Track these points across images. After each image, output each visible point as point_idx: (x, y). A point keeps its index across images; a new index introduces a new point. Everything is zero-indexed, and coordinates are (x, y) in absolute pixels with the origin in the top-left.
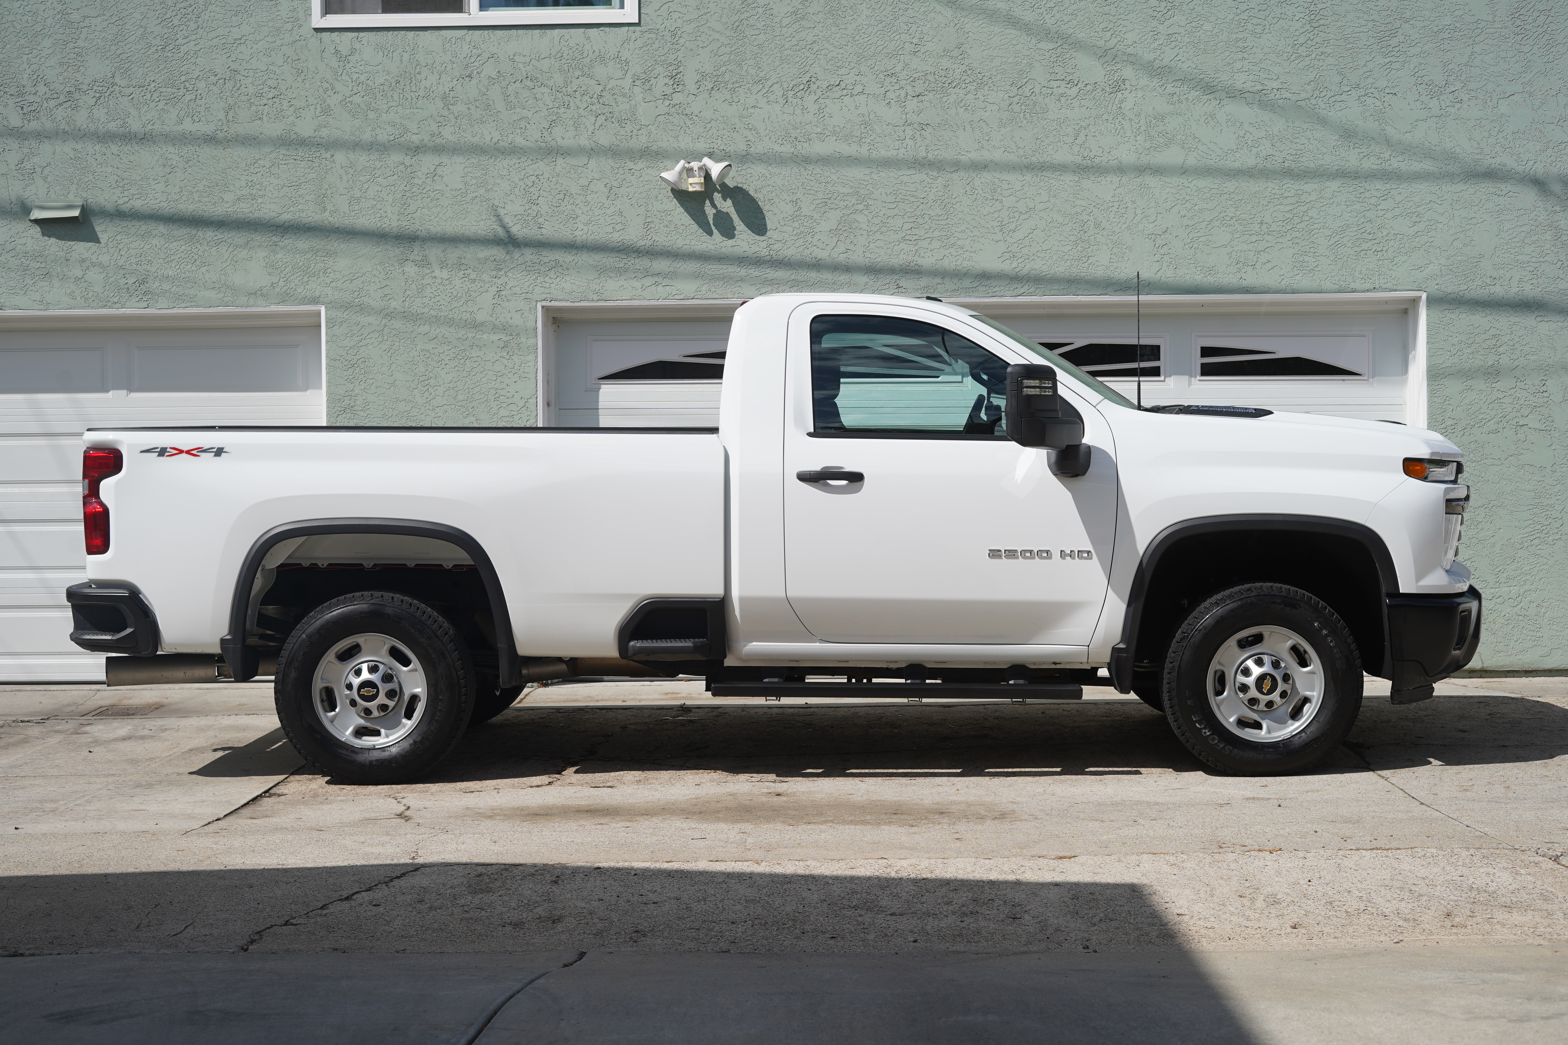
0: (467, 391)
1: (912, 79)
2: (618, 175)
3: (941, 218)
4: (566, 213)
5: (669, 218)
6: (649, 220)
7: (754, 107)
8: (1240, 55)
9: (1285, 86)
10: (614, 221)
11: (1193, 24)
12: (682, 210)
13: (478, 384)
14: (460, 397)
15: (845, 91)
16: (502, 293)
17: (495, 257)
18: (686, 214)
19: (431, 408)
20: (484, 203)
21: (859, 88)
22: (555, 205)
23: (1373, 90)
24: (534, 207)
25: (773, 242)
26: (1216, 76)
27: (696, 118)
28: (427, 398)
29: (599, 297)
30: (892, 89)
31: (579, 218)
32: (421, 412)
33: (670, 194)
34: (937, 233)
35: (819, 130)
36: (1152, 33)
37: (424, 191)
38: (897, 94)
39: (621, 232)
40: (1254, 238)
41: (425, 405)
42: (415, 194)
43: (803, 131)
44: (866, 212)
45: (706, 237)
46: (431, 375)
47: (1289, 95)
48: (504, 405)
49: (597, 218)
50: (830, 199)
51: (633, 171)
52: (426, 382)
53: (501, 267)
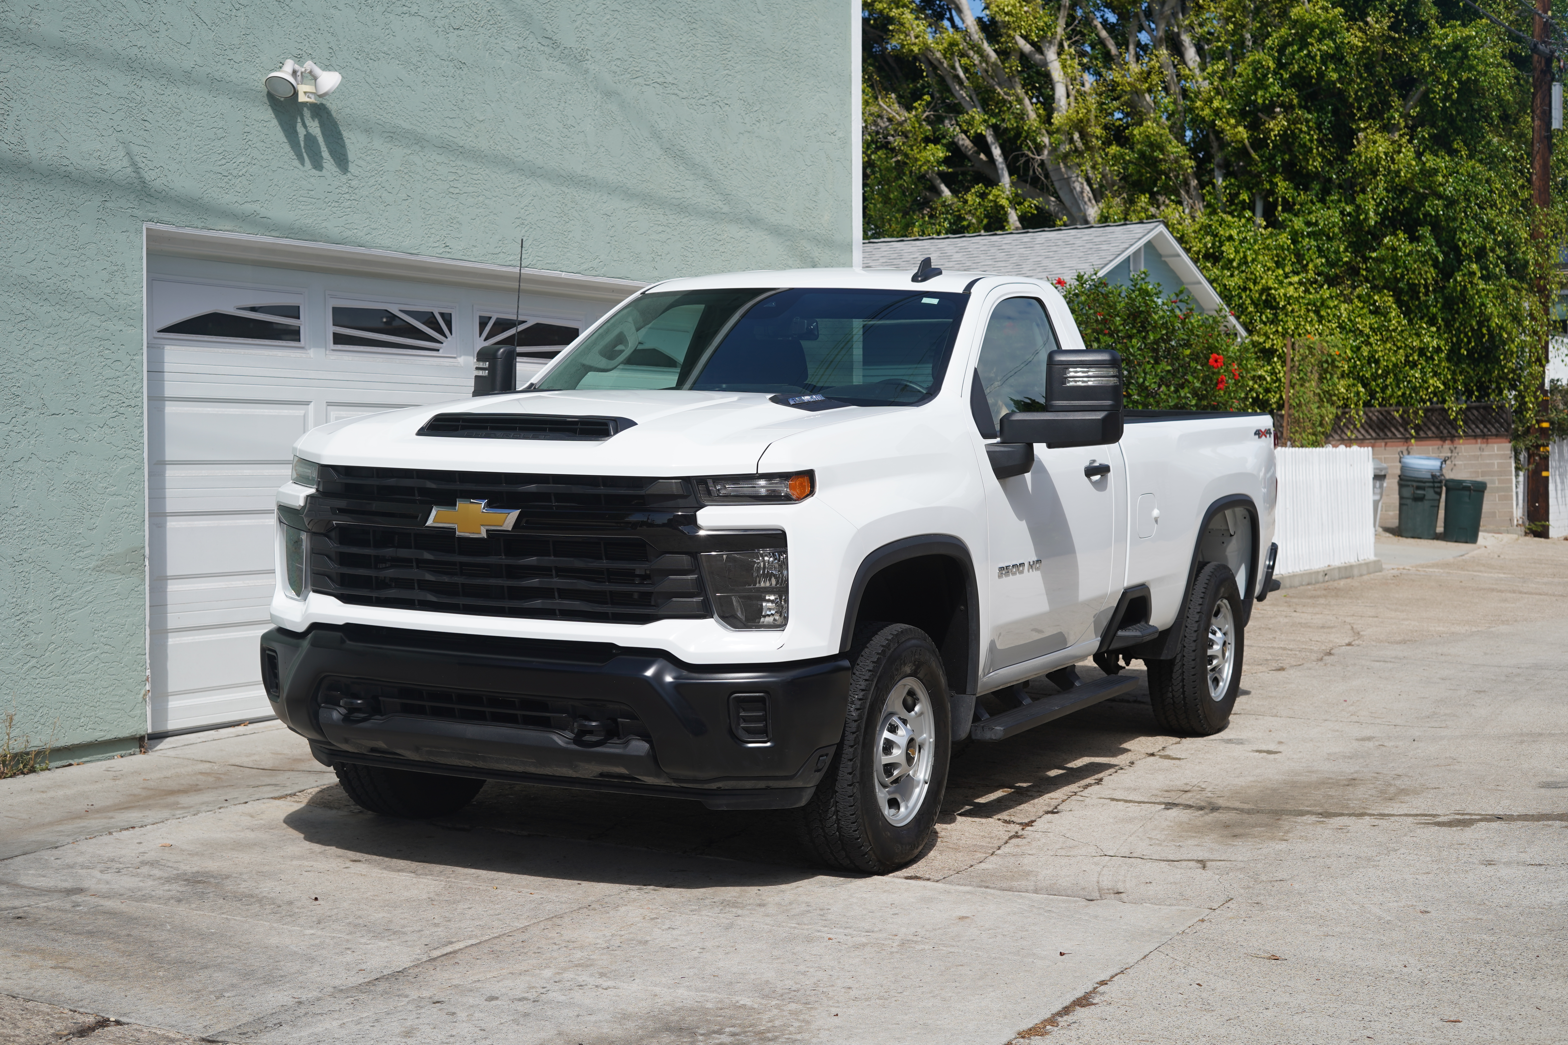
0: (68, 340)
1: (453, 9)
2: (219, 64)
3: (474, 172)
4: (169, 105)
5: (265, 130)
6: (247, 129)
7: (335, 7)
8: (653, 45)
9: (675, 82)
10: (215, 125)
11: (627, 5)
12: (275, 122)
13: (80, 331)
14: (62, 349)
15: (405, 8)
16: (107, 204)
17: (99, 153)
18: (279, 128)
19: (29, 361)
20: (85, 75)
21: (414, 9)
22: (159, 91)
23: (718, 99)
24: (138, 91)
25: (352, 178)
26: (639, 61)
27: (287, 8)
28: (24, 347)
29: (203, 224)
30: (439, 15)
31: (182, 115)
32: (18, 367)
33: (266, 100)
34: (471, 189)
35: (385, 49)
36: (604, 6)
37: (18, 42)
38: (442, 22)
39: (222, 141)
40: (660, 229)
41: (22, 357)
42: (8, 44)
43: (374, 47)
44: (421, 154)
45: (296, 163)
46: (29, 314)
47: (678, 92)
48: (109, 362)
49: (200, 117)
50: (394, 133)
51: (232, 62)
52: (24, 324)
53: (105, 167)
